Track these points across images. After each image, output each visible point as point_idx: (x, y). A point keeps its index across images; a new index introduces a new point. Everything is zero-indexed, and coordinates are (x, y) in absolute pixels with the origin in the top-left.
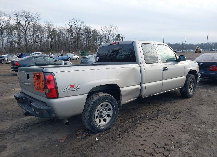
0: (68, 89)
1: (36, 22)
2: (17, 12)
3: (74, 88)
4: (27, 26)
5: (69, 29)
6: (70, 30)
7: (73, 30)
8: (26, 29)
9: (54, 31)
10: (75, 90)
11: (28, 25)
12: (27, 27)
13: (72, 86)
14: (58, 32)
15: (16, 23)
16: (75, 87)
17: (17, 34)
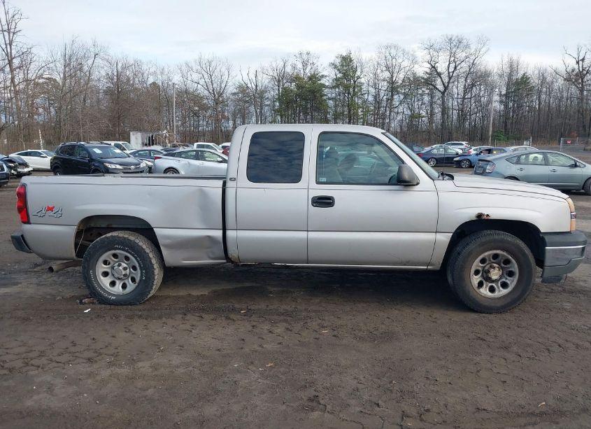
0: (43, 211)
1: (475, 62)
2: (433, 41)
3: (54, 212)
4: (451, 74)
5: (573, 71)
6: (577, 75)
7: (585, 72)
8: (449, 83)
9: (525, 80)
10: (55, 215)
11: (453, 72)
12: (450, 78)
13: (50, 209)
14: (535, 81)
15: (428, 71)
16: (55, 210)
17: (426, 99)
